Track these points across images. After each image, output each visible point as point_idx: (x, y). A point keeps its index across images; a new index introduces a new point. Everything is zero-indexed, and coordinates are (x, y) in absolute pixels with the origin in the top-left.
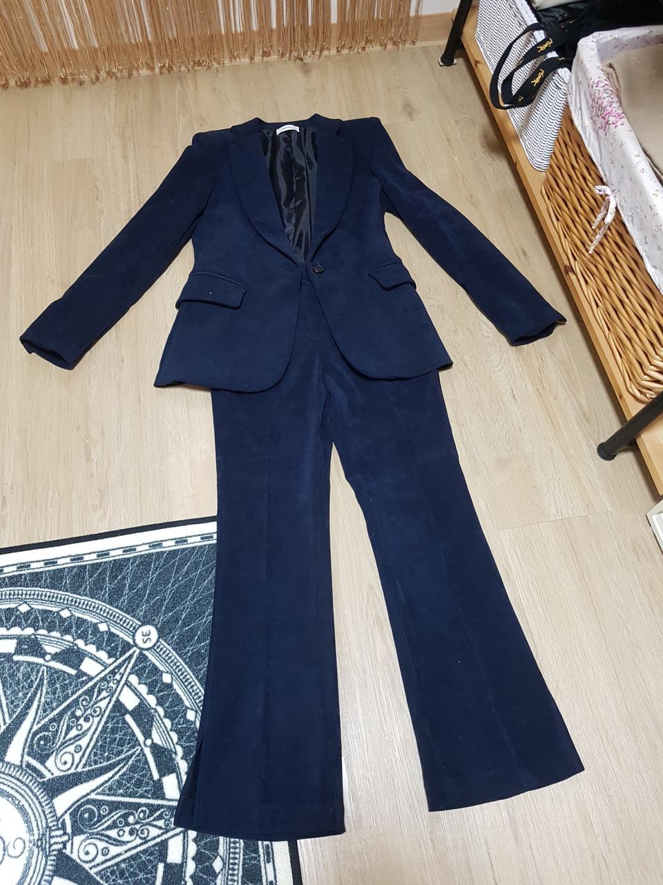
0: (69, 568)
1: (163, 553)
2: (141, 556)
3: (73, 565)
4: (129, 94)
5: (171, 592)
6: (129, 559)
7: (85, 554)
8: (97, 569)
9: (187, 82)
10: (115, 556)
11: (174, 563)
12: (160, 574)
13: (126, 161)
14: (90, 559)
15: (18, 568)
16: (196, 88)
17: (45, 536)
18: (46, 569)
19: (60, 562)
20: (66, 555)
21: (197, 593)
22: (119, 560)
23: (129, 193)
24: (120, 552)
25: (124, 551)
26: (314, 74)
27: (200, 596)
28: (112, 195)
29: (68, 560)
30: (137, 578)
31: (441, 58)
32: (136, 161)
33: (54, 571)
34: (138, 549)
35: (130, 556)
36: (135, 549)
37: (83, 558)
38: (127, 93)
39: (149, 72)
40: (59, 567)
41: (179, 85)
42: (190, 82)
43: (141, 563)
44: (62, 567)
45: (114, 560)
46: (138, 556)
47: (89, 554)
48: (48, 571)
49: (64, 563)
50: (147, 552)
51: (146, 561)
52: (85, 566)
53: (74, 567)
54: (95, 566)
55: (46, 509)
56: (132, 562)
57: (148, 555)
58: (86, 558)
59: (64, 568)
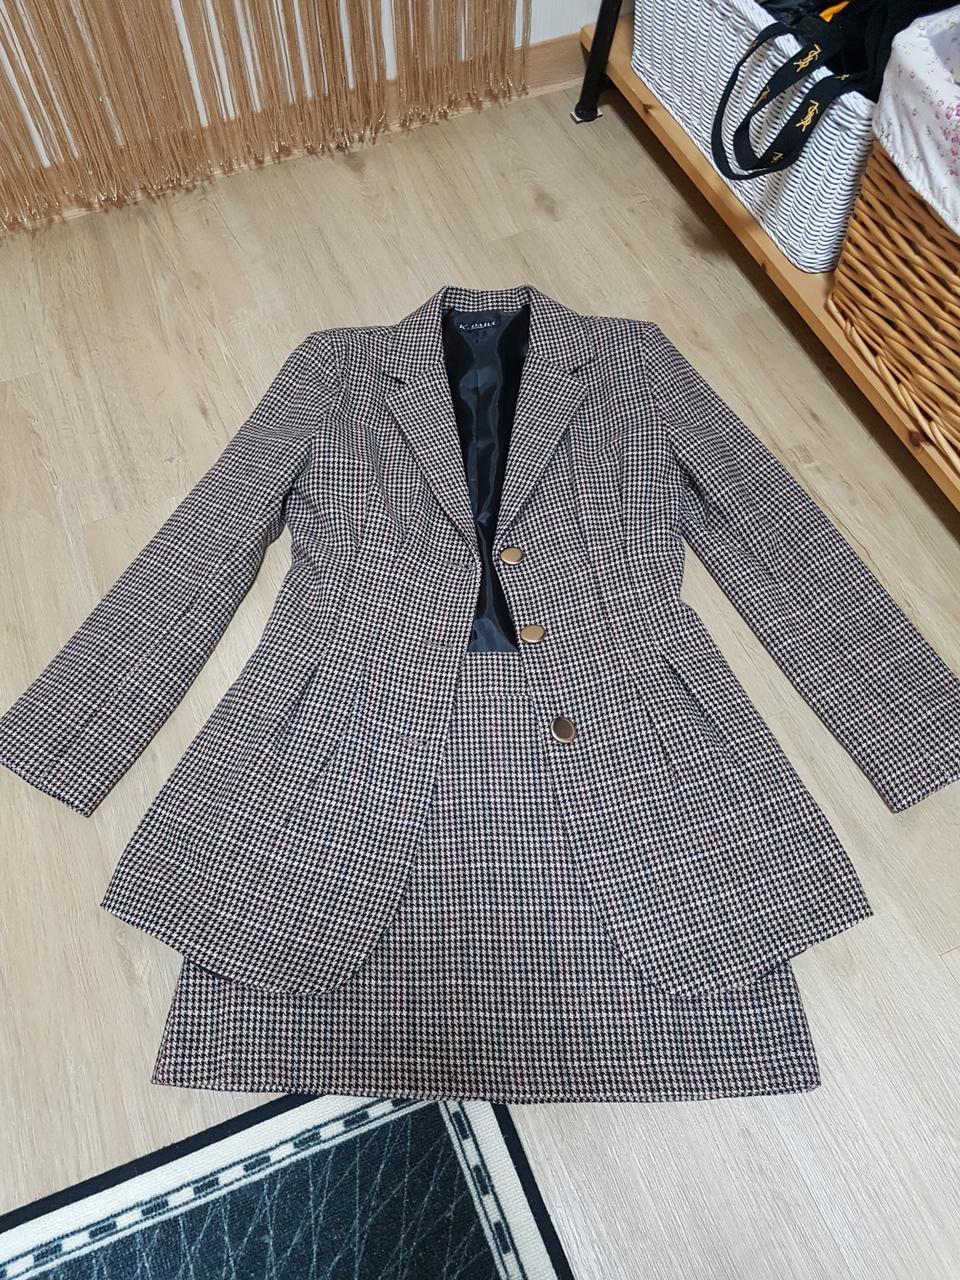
0: (143, 1232)
1: (325, 1153)
2: (284, 1170)
3: (149, 1223)
4: (56, 255)
5: (361, 1238)
6: (259, 1184)
7: (169, 1193)
8: (202, 1220)
9: (155, 218)
10: (232, 1183)
11: (352, 1173)
12: (328, 1203)
13: (78, 375)
14: (183, 1201)
15: (37, 1259)
16: (174, 226)
17: (78, 1169)
18: (96, 1246)
19: (121, 1222)
20: (131, 1205)
21: (414, 1228)
22: (239, 1190)
23: (97, 432)
24: (239, 1171)
25: (247, 1168)
26: (371, 169)
27: (422, 1232)
28: (65, 441)
29: (137, 1215)
30: (286, 1224)
31: (576, 110)
32: (96, 372)
33: (114, 1245)
34: (274, 1156)
35: (262, 1175)
36: (267, 1159)
37: (166, 1203)
38: (53, 254)
39: (83, 212)
40: (121, 1235)
41: (142, 226)
42: (161, 216)
43: (286, 1188)
44: (127, 1233)
45: (232, 1193)
46: (277, 1172)
47: (178, 1190)
48: (102, 1249)
49: (130, 1223)
50: (294, 1159)
51: (295, 1178)
52: (176, 1219)
53: (154, 1227)
54: (197, 1215)
55: (70, 1108)
56: (269, 1189)
57: (297, 1164)
58: (173, 1200)
59: (133, 1236)
